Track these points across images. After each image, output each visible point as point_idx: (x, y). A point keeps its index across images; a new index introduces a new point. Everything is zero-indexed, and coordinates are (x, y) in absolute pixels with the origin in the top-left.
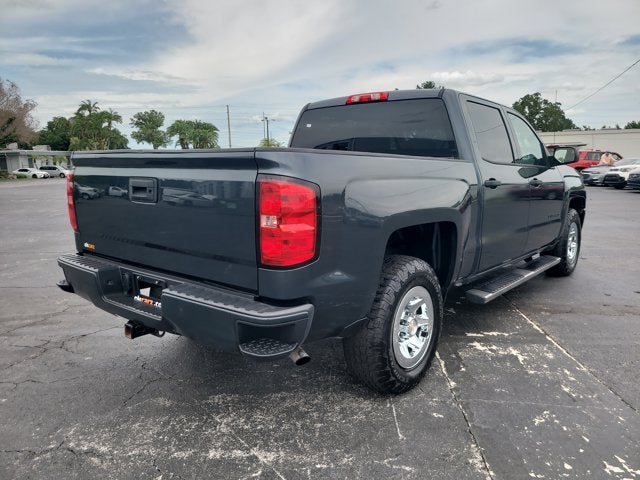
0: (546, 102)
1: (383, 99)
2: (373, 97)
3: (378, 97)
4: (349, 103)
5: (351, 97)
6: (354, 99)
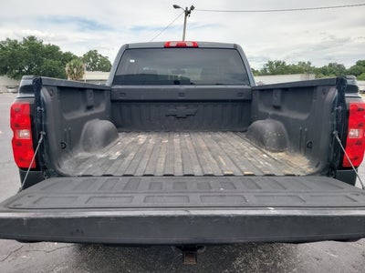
0: (100, 55)
1: (195, 46)
2: (188, 45)
3: (192, 45)
4: (167, 46)
5: (169, 43)
6: (171, 45)
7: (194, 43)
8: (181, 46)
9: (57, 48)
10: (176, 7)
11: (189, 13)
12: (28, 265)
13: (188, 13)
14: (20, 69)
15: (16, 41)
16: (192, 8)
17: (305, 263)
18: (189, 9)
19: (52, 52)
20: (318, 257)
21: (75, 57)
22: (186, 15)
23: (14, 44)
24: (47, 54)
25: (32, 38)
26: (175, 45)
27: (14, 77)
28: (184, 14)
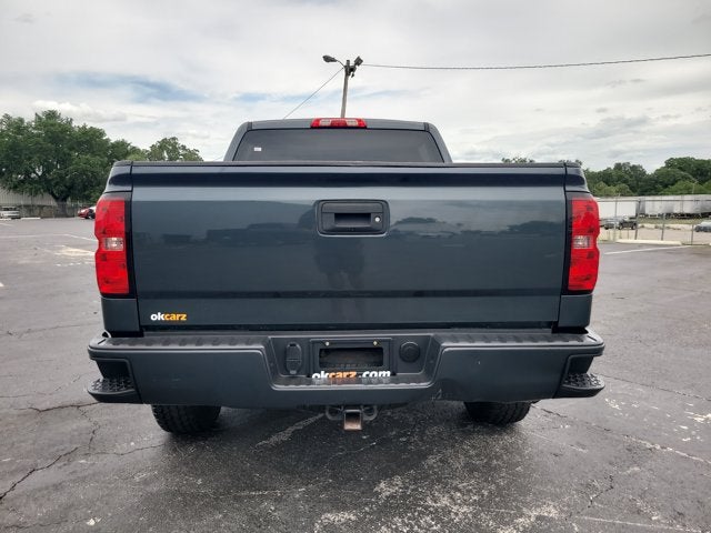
0: (184, 147)
1: (361, 126)
2: (349, 124)
3: (356, 124)
4: (316, 126)
5: (318, 120)
6: (322, 123)
7: (360, 120)
8: (339, 126)
9: (101, 133)
10: (328, 59)
11: (353, 69)
12: (91, 472)
13: (350, 70)
14: (27, 174)
15: (21, 120)
16: (359, 61)
17: (536, 459)
18: (352, 64)
19: (91, 140)
20: (557, 451)
21: (135, 150)
22: (347, 75)
23: (18, 126)
24: (80, 144)
25: (52, 115)
26: (328, 124)
27: (15, 187)
28: (343, 72)
